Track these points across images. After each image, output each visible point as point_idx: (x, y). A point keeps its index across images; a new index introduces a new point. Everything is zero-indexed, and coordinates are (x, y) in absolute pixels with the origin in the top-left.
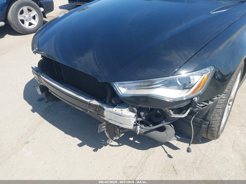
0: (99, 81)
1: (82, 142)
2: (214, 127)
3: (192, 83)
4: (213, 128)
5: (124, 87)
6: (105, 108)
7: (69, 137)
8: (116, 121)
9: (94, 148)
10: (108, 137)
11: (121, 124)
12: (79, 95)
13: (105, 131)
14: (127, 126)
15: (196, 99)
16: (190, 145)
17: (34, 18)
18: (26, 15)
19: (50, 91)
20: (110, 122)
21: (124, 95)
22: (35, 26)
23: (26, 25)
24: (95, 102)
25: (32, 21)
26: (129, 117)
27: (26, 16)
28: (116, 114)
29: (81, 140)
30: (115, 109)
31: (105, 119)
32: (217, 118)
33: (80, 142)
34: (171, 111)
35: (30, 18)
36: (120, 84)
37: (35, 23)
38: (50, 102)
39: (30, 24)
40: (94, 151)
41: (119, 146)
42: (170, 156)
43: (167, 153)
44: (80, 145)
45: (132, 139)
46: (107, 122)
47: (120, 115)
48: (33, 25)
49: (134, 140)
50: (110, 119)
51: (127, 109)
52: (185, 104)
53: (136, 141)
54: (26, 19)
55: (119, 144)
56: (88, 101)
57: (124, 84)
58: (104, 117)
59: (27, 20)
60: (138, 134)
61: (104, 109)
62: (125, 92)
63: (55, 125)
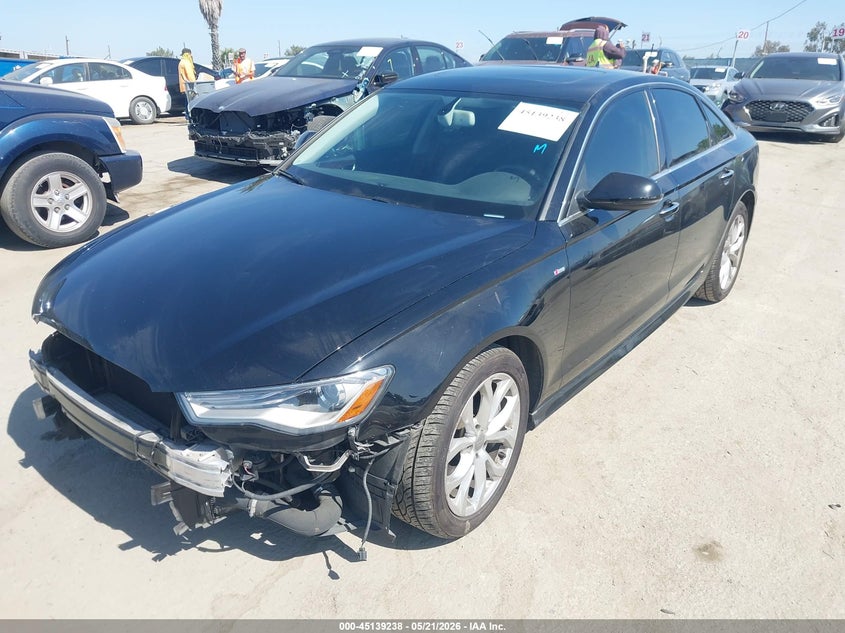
0: (153, 389)
1: (131, 539)
2: (423, 500)
3: (341, 397)
4: (423, 504)
5: (204, 404)
6: (167, 449)
7: (104, 528)
8: (189, 480)
9: (156, 554)
10: (178, 519)
11: (199, 485)
12: (122, 420)
13: (171, 504)
14: (210, 490)
15: (353, 432)
16: (363, 542)
17: (79, 203)
18: (57, 196)
19: (64, 411)
20: (179, 481)
21: (200, 421)
22: (79, 225)
23: (53, 223)
24: (150, 437)
25: (73, 212)
26: (213, 468)
27: (56, 198)
28: (187, 463)
29: (130, 535)
30: (187, 452)
31: (170, 474)
32: (424, 478)
33: (127, 538)
34: (306, 458)
35: (67, 202)
36: (194, 397)
37: (81, 217)
38: (67, 439)
39: (66, 220)
40: (155, 559)
41: (223, 550)
42: (334, 576)
43: (329, 566)
44: (124, 547)
45: (257, 536)
46: (173, 482)
47: (195, 466)
48: (73, 223)
49: (263, 538)
50: (179, 476)
51: (214, 452)
52: (333, 442)
53: (267, 542)
54: (54, 204)
55: (222, 546)
56: (135, 432)
57: (205, 396)
58: (168, 470)
59: (56, 209)
60: (252, 515)
61: (166, 453)
62: (205, 414)
63: (73, 499)
